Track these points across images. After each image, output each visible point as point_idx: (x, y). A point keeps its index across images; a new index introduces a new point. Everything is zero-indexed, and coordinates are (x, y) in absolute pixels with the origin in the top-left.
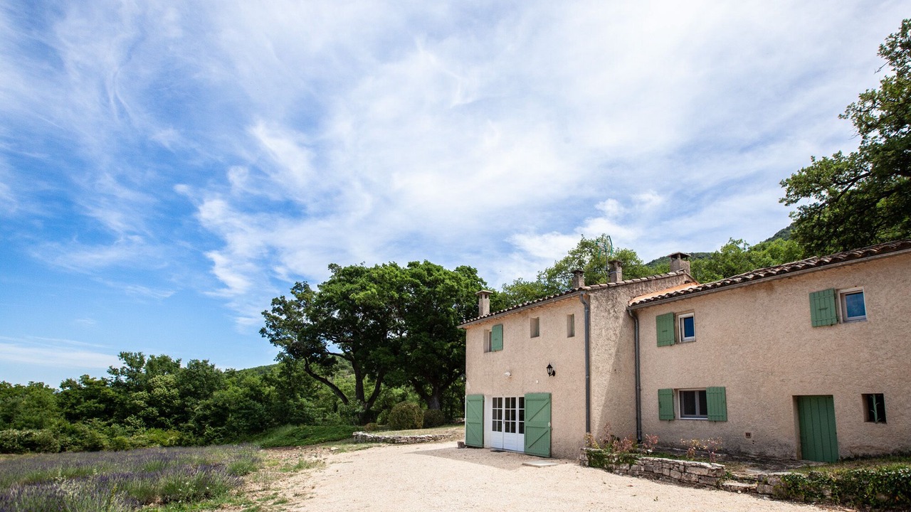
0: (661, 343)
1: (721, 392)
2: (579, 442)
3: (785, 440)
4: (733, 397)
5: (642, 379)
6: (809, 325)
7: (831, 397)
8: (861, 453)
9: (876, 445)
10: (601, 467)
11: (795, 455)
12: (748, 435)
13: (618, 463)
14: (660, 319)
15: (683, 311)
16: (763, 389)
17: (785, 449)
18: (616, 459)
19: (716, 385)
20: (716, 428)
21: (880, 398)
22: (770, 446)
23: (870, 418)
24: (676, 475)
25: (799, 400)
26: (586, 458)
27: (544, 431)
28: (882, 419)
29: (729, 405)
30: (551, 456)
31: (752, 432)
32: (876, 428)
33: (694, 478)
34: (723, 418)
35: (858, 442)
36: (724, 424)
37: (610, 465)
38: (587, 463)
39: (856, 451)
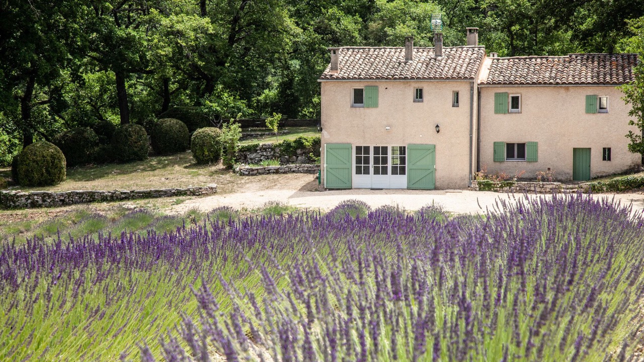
0: (497, 111)
1: (535, 145)
2: (461, 178)
3: (568, 171)
4: (542, 149)
5: (481, 134)
6: (584, 111)
7: (590, 149)
8: (600, 175)
9: (606, 171)
10: (490, 190)
11: (572, 178)
12: (549, 169)
13: (501, 187)
14: (497, 95)
15: (513, 92)
16: (559, 144)
17: (567, 175)
18: (500, 185)
19: (532, 141)
20: (531, 166)
21: (609, 149)
22: (560, 174)
23: (604, 159)
24: (538, 189)
25: (575, 150)
26: (477, 186)
27: (429, 172)
28: (609, 159)
29: (539, 152)
30: (436, 188)
31: (551, 168)
32: (606, 163)
33: (548, 190)
34: (535, 160)
35: (599, 170)
36: (536, 164)
37: (495, 189)
38: (478, 189)
39: (598, 174)
